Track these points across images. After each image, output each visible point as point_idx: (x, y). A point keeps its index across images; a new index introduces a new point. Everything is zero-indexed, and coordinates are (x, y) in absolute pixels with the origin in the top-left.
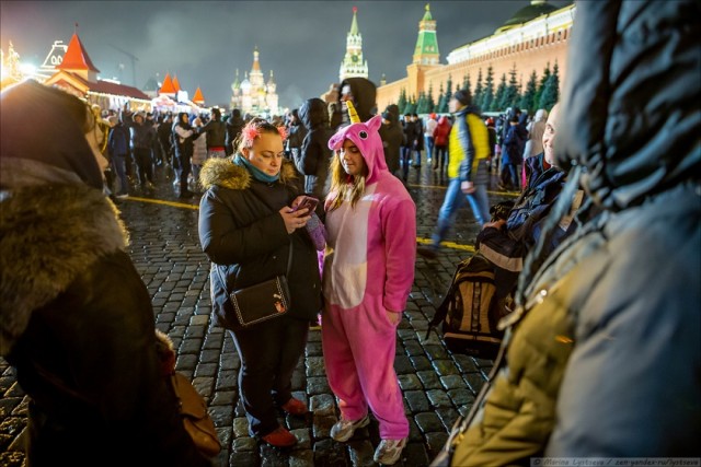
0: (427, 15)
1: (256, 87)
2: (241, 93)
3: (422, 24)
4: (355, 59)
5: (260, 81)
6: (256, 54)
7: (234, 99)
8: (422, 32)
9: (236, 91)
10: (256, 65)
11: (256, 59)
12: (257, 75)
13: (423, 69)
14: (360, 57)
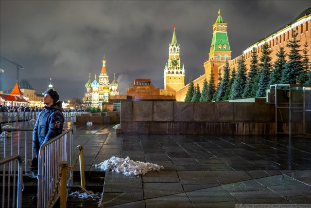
0: (219, 18)
1: (103, 86)
2: (91, 91)
3: (215, 26)
4: (175, 63)
5: (106, 82)
6: (104, 62)
7: (87, 95)
8: (215, 33)
9: (88, 89)
10: (103, 70)
11: (104, 65)
12: (104, 77)
13: (216, 64)
14: (179, 62)
